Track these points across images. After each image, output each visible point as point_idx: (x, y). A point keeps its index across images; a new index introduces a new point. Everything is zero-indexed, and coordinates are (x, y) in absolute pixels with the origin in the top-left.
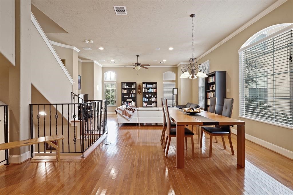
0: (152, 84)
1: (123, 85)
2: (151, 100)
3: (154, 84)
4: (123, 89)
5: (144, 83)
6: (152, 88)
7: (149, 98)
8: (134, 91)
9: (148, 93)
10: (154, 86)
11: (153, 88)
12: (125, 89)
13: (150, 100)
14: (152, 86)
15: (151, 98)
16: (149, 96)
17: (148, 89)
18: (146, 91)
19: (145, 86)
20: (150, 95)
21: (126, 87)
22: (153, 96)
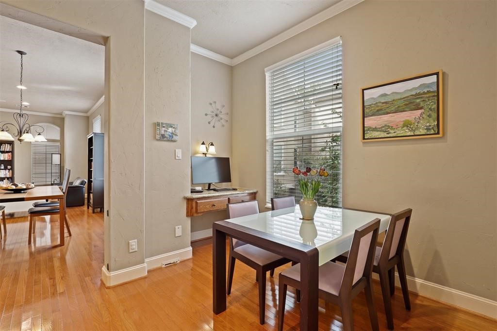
3: (5, 143)
10: (7, 147)
11: (4, 152)
22: (3, 168)
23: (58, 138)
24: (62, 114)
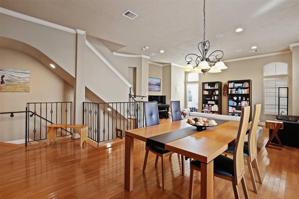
0: (242, 82)
1: (204, 85)
2: (241, 105)
3: (245, 82)
4: (204, 89)
5: (230, 82)
6: (241, 88)
7: (237, 101)
8: (217, 92)
9: (237, 95)
10: (246, 85)
11: (245, 88)
12: (207, 90)
13: (239, 104)
14: (242, 85)
15: (240, 102)
16: (238, 99)
17: (237, 89)
18: (234, 93)
19: (231, 85)
20: (240, 98)
21: (207, 87)
22: (244, 99)
23: (286, 72)
24: (289, 50)
